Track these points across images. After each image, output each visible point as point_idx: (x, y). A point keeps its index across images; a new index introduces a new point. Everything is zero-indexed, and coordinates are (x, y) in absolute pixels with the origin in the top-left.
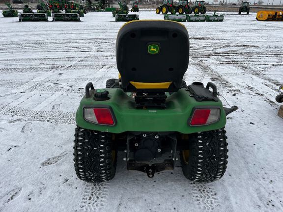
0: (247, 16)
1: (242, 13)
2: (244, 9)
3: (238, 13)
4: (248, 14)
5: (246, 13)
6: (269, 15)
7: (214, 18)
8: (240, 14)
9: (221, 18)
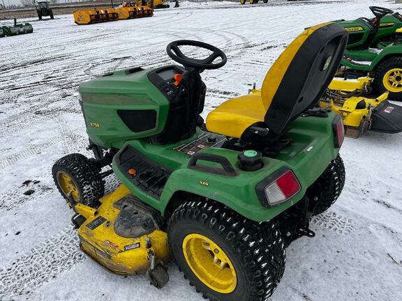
0: (51, 21)
1: (43, 18)
2: (45, 12)
3: (38, 18)
4: (52, 18)
5: (49, 17)
6: (90, 16)
7: (17, 29)
8: (40, 19)
9: (27, 28)
